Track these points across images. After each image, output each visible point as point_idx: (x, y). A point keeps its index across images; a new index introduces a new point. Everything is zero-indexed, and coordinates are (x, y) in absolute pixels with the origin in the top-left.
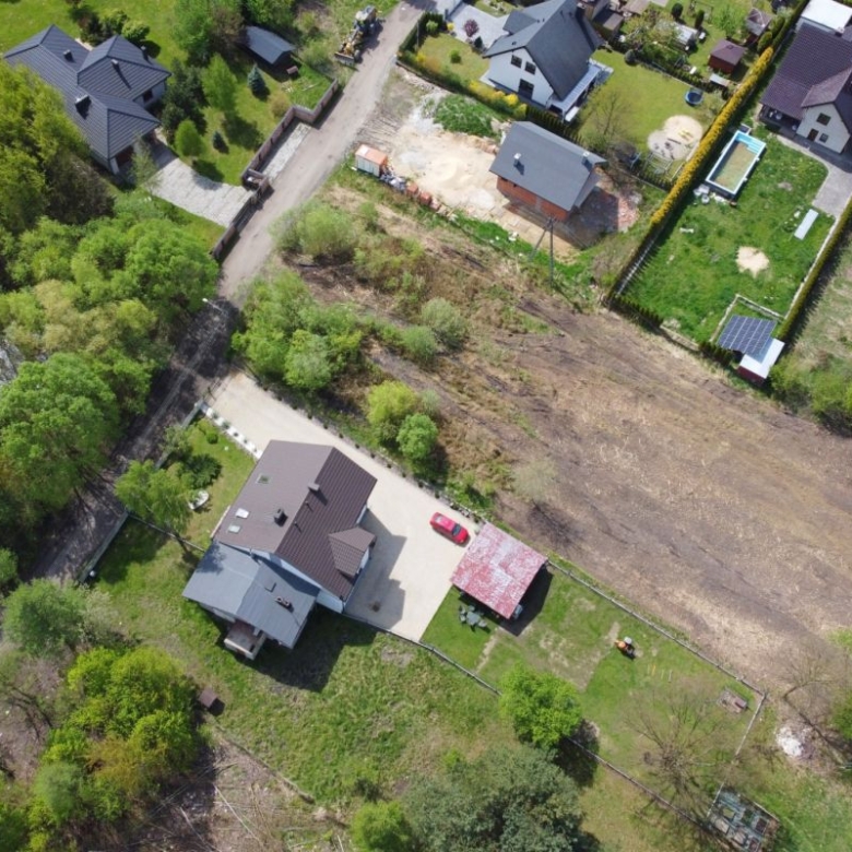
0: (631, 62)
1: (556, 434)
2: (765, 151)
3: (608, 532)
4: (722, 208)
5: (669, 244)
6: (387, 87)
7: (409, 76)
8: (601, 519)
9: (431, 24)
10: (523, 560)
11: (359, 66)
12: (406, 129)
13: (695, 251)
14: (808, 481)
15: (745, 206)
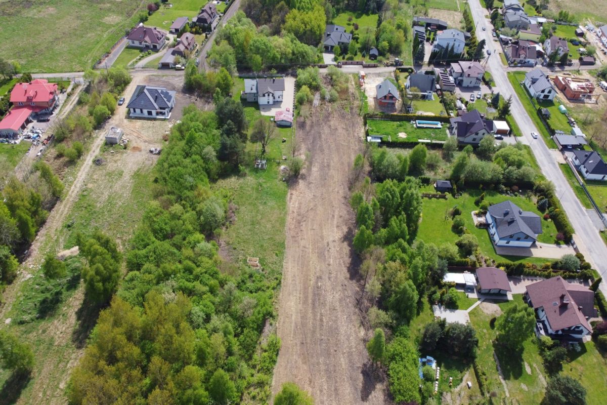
0: (441, 102)
1: (323, 120)
2: (440, 128)
3: (308, 133)
4: (413, 127)
5: (392, 122)
6: (386, 72)
7: (393, 74)
8: (309, 132)
9: (410, 70)
11: (387, 67)
12: (377, 78)
13: (395, 126)
14: (350, 158)
15: (418, 130)
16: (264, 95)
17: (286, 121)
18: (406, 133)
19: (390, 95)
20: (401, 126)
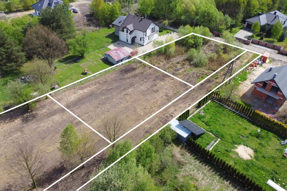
3: (121, 79)
10: (117, 56)
16: (123, 31)
17: (111, 57)
18: (256, 151)
19: (273, 84)
20: (258, 136)
